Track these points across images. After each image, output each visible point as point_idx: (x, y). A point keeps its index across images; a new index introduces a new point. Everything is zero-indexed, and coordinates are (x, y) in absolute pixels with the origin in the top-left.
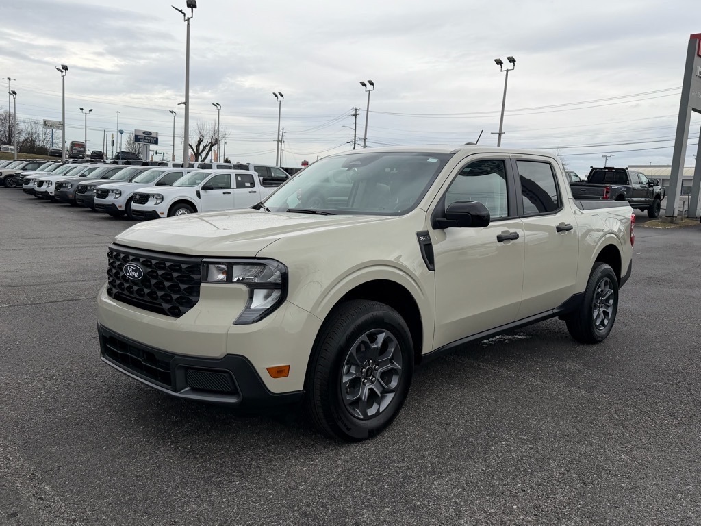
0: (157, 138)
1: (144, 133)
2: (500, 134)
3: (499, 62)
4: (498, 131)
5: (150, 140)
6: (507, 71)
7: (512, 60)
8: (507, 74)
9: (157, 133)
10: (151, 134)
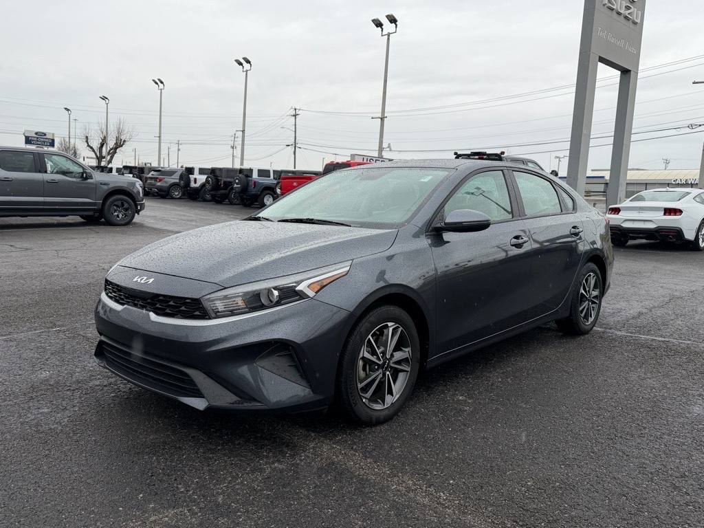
0: (53, 140)
1: (36, 133)
2: (382, 119)
3: (378, 24)
4: (380, 115)
5: (44, 142)
6: (389, 35)
7: (393, 20)
8: (388, 39)
9: (53, 134)
10: (45, 135)
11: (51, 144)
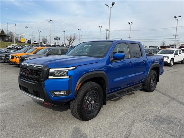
1: (56, 37)
2: (176, 36)
3: (175, 17)
6: (178, 19)
7: (180, 17)
9: (59, 37)
11: (59, 40)
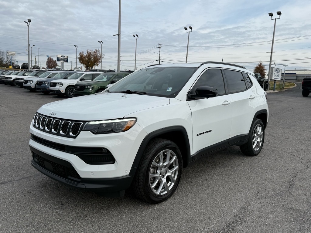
0: (68, 59)
1: (61, 56)
2: (272, 53)
5: (64, 60)
7: (279, 13)
8: (275, 21)
10: (65, 57)
11: (67, 61)
